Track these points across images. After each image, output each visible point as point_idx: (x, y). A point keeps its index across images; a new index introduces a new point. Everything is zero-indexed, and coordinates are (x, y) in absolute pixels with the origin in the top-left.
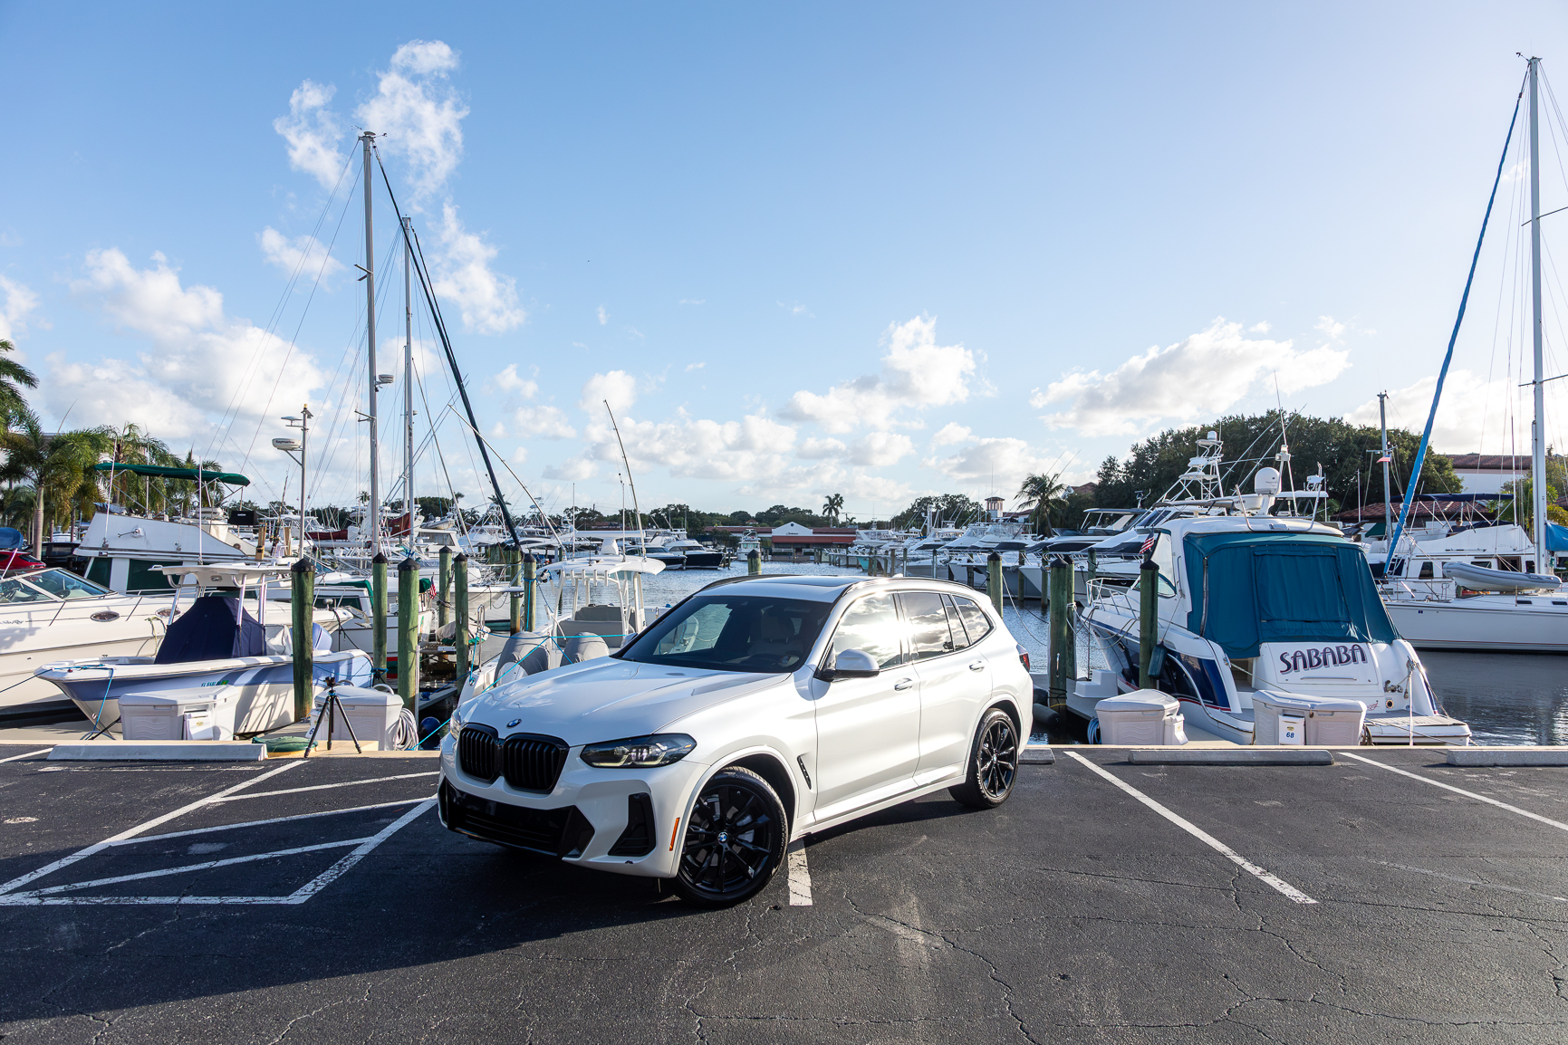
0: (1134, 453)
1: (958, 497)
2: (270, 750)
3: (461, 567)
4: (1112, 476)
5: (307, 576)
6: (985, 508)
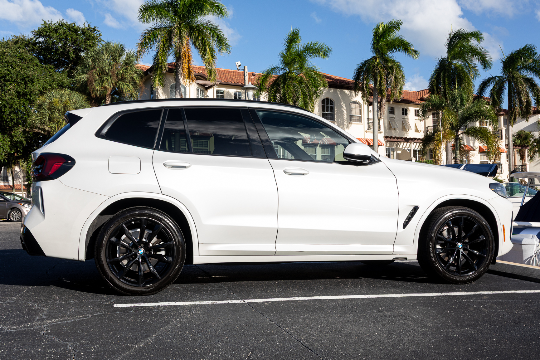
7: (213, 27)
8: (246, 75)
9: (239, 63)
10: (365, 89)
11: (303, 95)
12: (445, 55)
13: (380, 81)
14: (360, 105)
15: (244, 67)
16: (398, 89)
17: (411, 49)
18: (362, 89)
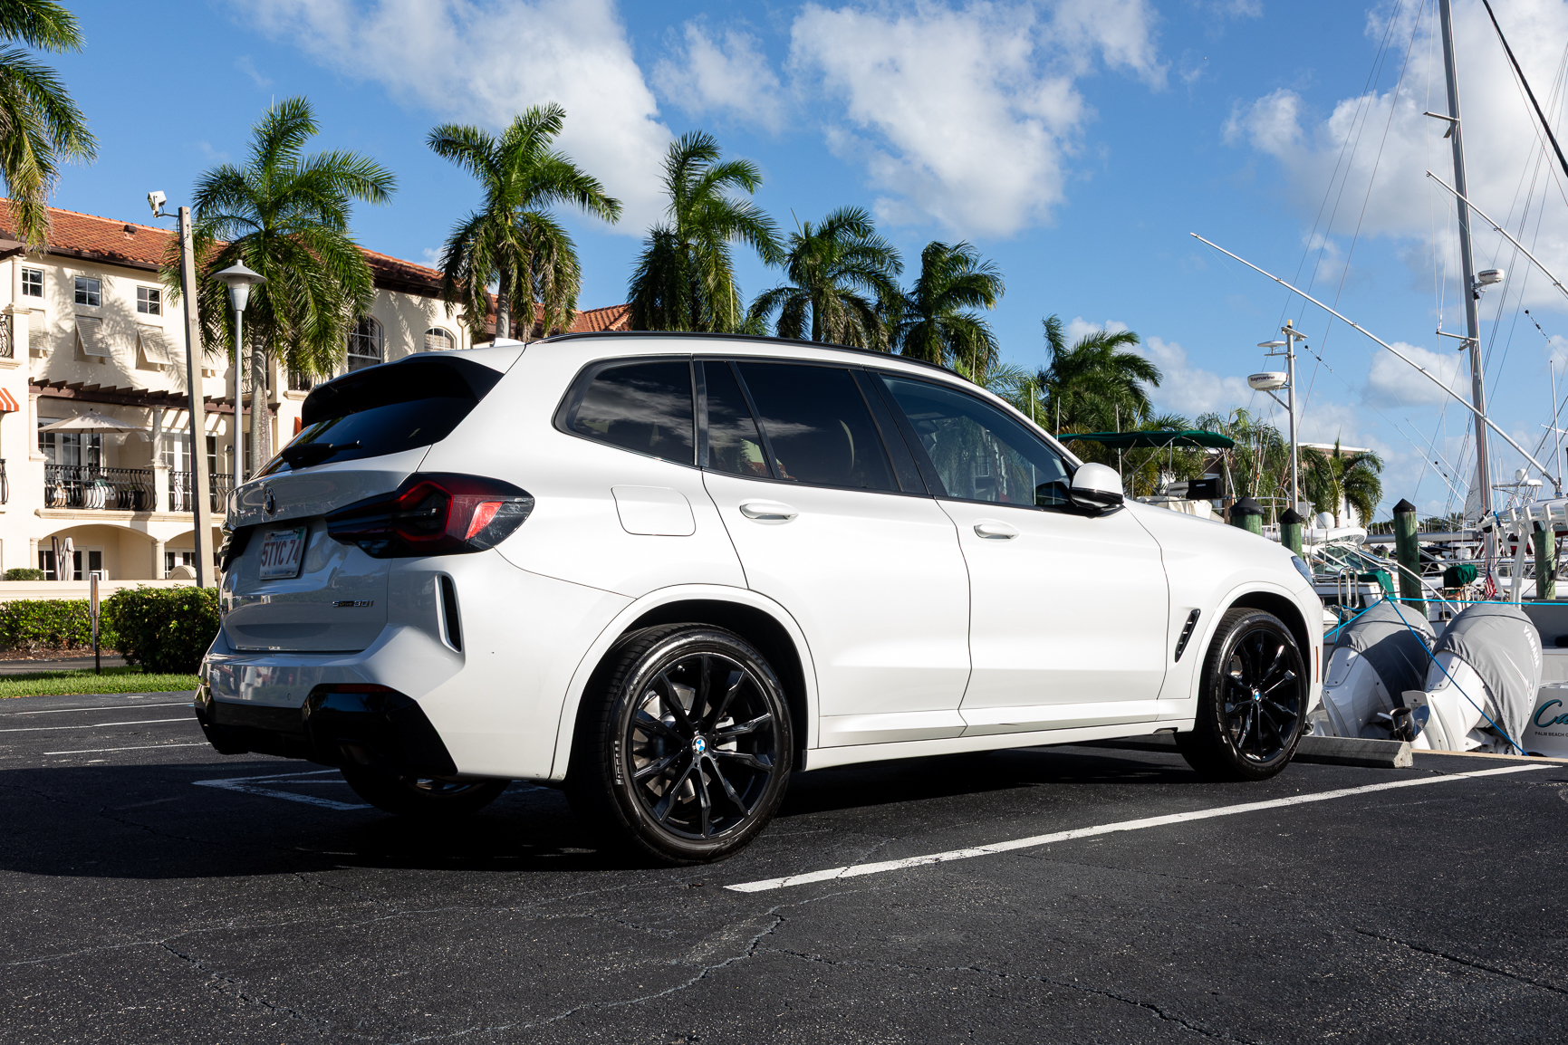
7: (31, 71)
8: (185, 236)
9: (160, 196)
10: (473, 297)
11: (316, 301)
12: (670, 223)
13: (519, 279)
14: (452, 340)
15: (180, 210)
16: (564, 303)
17: (597, 196)
18: (465, 298)
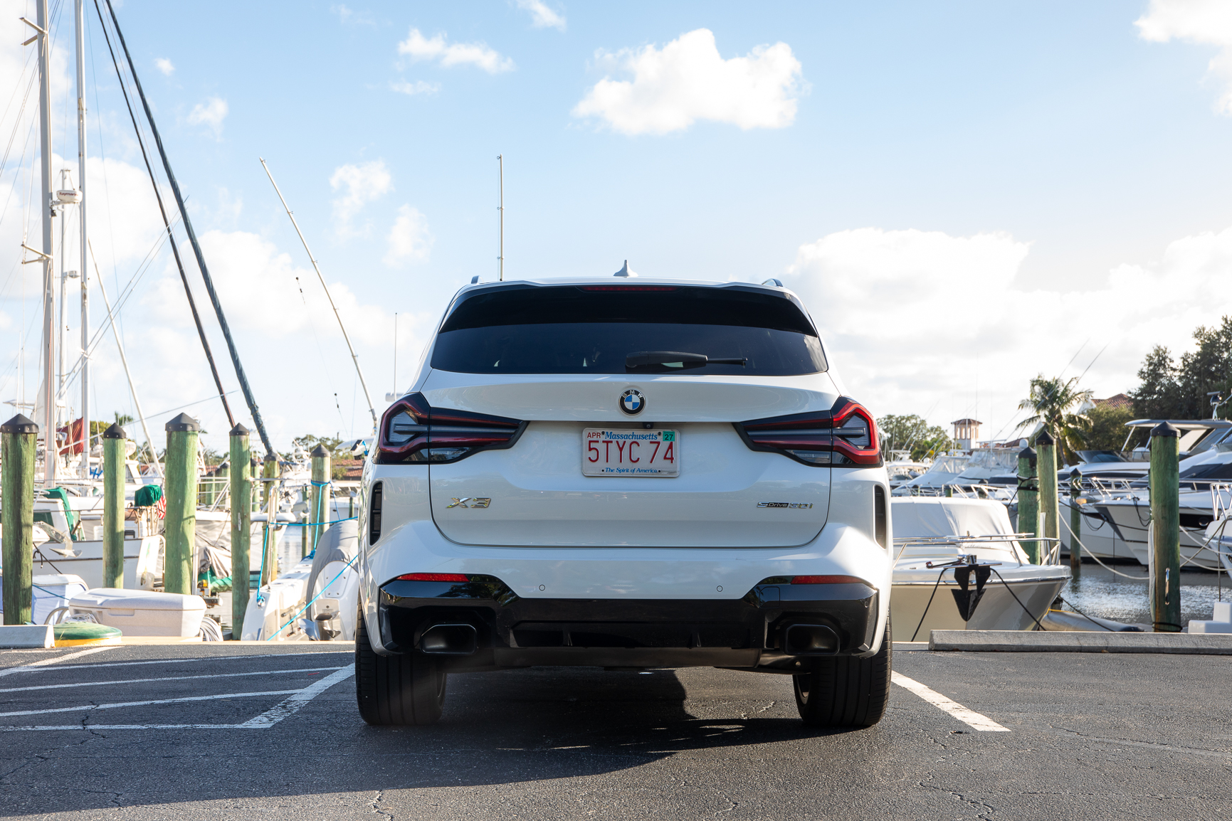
0: (1198, 341)
1: (908, 419)
2: (57, 636)
3: (240, 443)
4: (1161, 376)
5: (26, 439)
6: (951, 436)
